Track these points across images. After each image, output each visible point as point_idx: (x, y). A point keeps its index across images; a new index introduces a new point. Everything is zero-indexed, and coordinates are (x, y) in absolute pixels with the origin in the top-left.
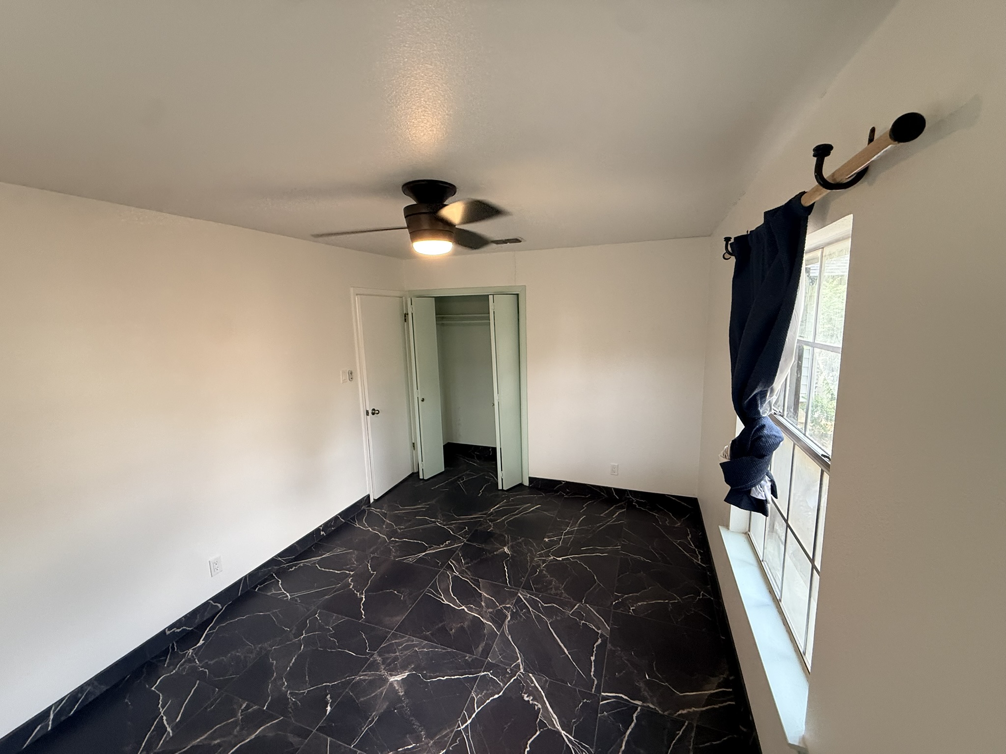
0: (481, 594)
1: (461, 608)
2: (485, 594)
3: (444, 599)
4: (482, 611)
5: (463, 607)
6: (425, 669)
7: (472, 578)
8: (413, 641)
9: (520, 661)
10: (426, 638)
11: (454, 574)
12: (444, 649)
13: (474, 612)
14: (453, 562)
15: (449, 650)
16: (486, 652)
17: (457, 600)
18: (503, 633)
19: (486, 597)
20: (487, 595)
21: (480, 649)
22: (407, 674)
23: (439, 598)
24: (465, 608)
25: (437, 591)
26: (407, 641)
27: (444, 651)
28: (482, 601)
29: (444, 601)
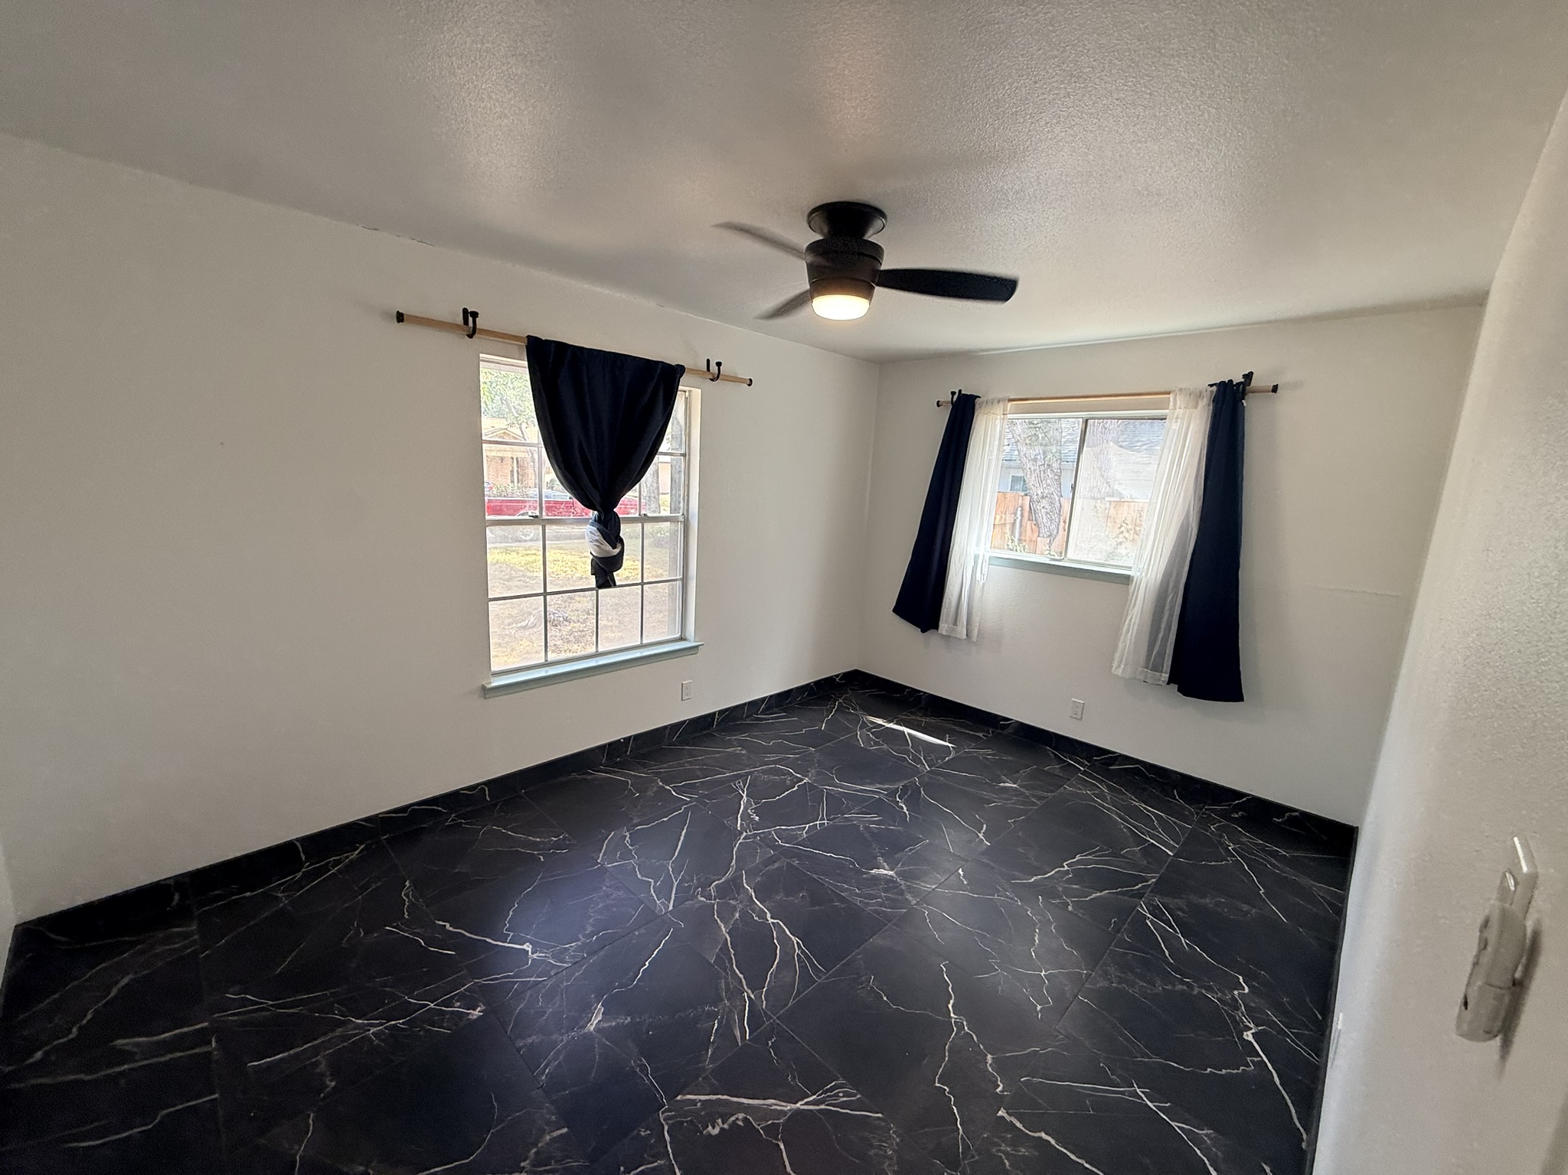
0: (729, 933)
1: (775, 921)
2: (724, 929)
3: (796, 946)
4: (747, 906)
5: (771, 921)
6: (851, 869)
7: (725, 970)
8: (861, 901)
9: (740, 841)
10: (843, 899)
11: (752, 996)
12: (821, 879)
13: (758, 909)
14: (738, 1034)
15: (815, 876)
16: (772, 860)
17: (775, 936)
18: (739, 869)
19: (725, 924)
20: (720, 927)
21: (776, 865)
22: (873, 871)
23: (803, 952)
24: (769, 919)
25: (803, 967)
26: (867, 904)
27: (822, 877)
28: (737, 919)
29: (798, 943)
